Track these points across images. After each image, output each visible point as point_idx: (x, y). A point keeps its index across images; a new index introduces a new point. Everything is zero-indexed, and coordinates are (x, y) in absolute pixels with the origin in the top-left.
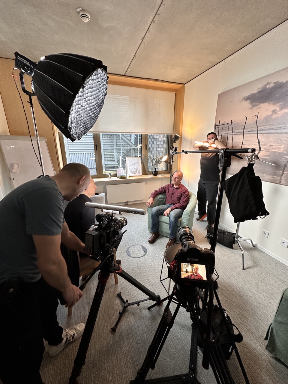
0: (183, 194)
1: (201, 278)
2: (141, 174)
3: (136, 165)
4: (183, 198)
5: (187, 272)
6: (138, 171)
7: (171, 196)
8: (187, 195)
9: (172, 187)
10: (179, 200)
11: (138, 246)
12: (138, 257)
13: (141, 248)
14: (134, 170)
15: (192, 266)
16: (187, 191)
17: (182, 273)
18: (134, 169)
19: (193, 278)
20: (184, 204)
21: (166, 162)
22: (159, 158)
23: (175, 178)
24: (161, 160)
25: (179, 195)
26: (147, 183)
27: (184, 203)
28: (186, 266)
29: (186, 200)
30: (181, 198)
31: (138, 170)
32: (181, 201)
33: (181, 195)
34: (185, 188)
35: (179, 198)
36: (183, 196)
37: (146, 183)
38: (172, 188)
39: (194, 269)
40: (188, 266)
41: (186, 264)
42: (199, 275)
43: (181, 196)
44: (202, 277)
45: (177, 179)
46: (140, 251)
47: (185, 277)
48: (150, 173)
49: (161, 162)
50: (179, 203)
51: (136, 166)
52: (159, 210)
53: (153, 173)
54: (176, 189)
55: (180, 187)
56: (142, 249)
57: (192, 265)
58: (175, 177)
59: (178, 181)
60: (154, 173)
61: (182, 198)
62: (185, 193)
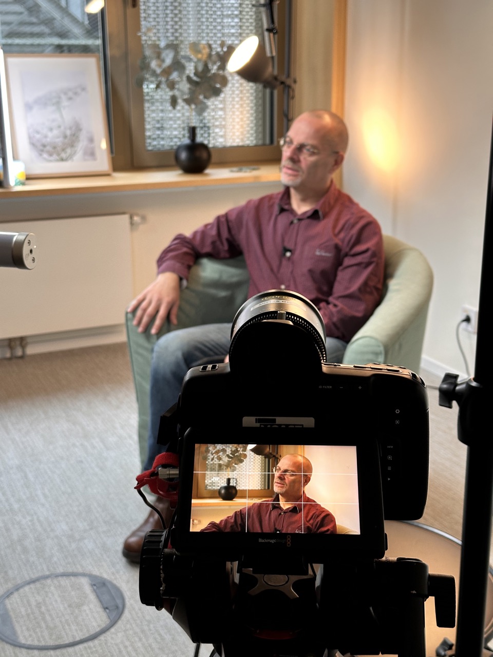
0: (345, 249)
1: (322, 524)
2: (103, 162)
3: (65, 103)
4: (349, 272)
5: (229, 493)
6: (82, 145)
7: (275, 264)
8: (374, 255)
9: (282, 210)
10: (325, 288)
11: (64, 582)
12: (60, 642)
13: (88, 589)
14: (53, 136)
15: (267, 456)
16: (370, 227)
17: (194, 501)
18: (55, 132)
19: (267, 530)
20: (358, 310)
21: (250, 73)
22: (210, 56)
23: (300, 148)
24: (223, 67)
25: (321, 258)
26: (144, 218)
27: (351, 302)
28: (225, 460)
29: (366, 284)
30: (335, 275)
31: (83, 136)
32: (339, 289)
33: (339, 257)
34: (362, 214)
35: (324, 273)
36: (347, 261)
37: (136, 219)
38: (283, 220)
39: (277, 474)
40: (238, 459)
41: (229, 448)
42: (312, 505)
43: (338, 262)
44: (328, 518)
45: (313, 154)
46: (79, 606)
47: (213, 524)
48: (163, 161)
49: (224, 81)
50: (328, 303)
51: (68, 115)
52: (197, 348)
53: (177, 158)
54: (303, 223)
55: (331, 208)
56: (92, 597)
57: (268, 449)
58: (296, 143)
59: (314, 166)
60: (184, 155)
61: (343, 276)
62: (358, 241)
